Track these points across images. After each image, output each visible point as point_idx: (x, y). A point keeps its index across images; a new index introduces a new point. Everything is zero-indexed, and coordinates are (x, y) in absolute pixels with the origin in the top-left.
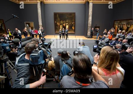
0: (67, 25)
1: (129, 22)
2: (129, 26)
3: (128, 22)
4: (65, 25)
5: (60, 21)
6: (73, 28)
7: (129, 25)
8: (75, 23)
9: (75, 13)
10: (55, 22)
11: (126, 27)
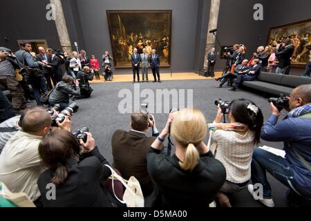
0: (149, 44)
1: (305, 29)
2: (305, 39)
3: (303, 27)
4: (143, 45)
5: (128, 33)
6: (165, 52)
7: (305, 36)
8: (170, 38)
9: (170, 12)
10: (111, 38)
11: (299, 42)
